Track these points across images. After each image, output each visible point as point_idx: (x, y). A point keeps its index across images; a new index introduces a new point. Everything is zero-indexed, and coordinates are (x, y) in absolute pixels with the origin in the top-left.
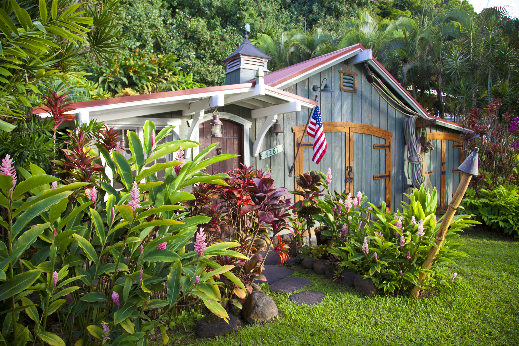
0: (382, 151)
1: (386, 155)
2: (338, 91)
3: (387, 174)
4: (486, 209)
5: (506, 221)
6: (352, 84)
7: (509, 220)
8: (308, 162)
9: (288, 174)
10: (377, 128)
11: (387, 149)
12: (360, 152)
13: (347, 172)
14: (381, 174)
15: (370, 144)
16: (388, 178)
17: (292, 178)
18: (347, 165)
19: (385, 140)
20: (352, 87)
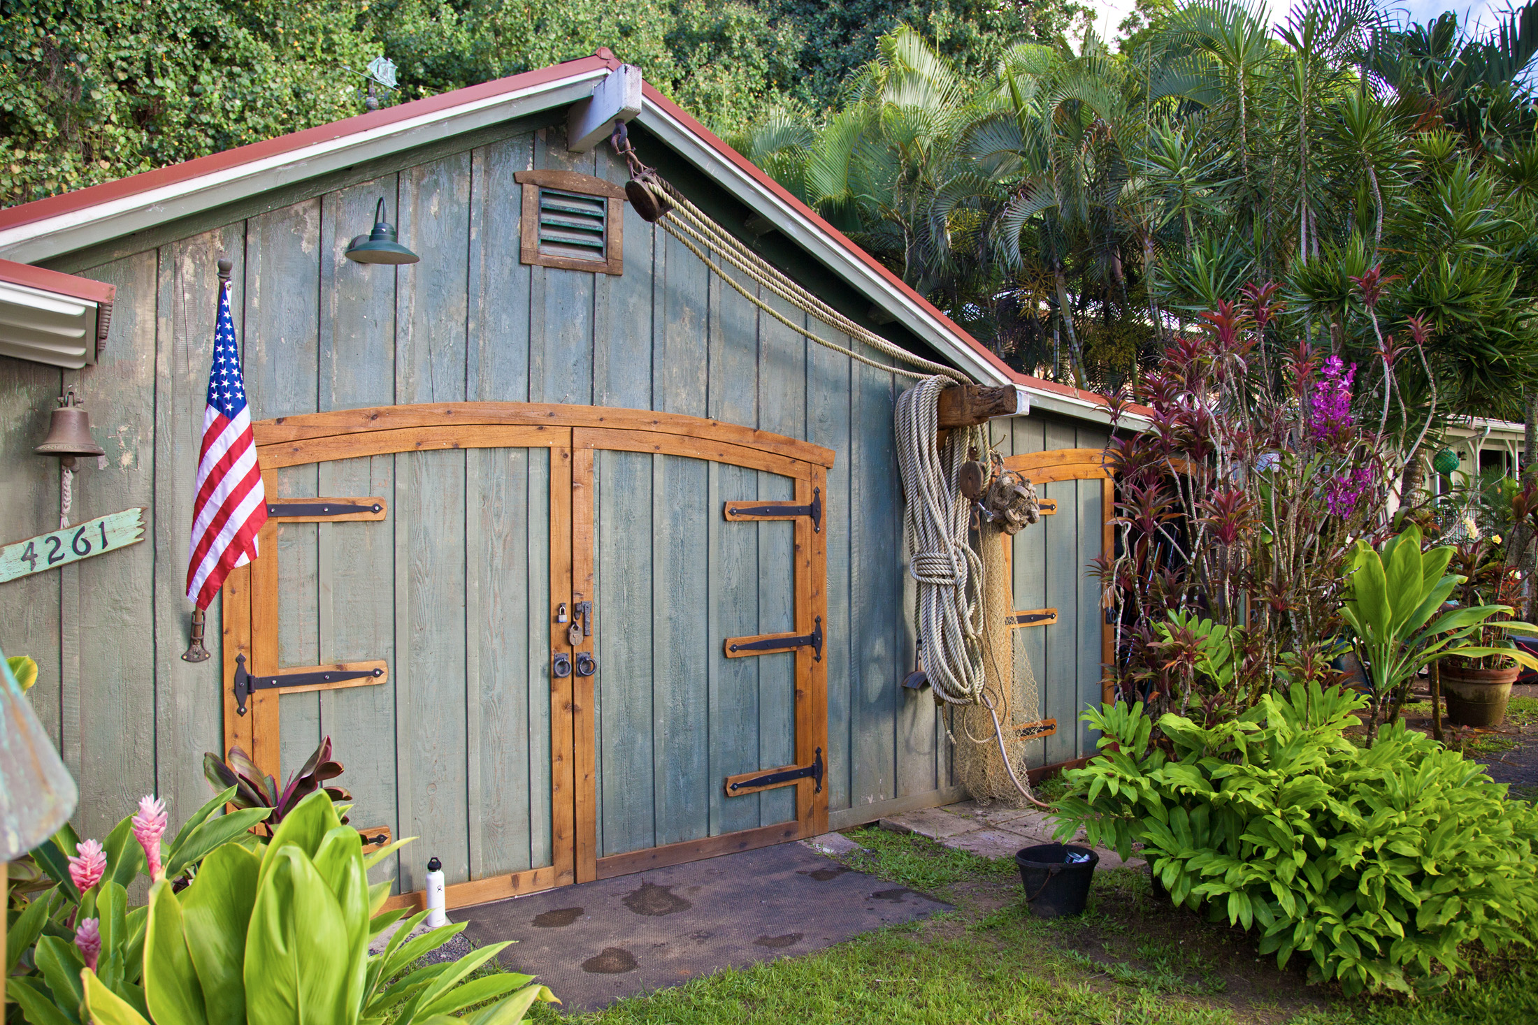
0: (777, 535)
1: (795, 548)
2: (510, 262)
3: (805, 631)
4: (1181, 816)
5: (1260, 892)
6: (599, 234)
7: (1276, 888)
8: (310, 589)
9: (182, 647)
10: (742, 430)
11: (804, 520)
12: (642, 540)
13: (557, 631)
14: (765, 635)
15: (698, 499)
16: (808, 649)
17: (209, 667)
18: (562, 596)
19: (794, 479)
20: (598, 250)
